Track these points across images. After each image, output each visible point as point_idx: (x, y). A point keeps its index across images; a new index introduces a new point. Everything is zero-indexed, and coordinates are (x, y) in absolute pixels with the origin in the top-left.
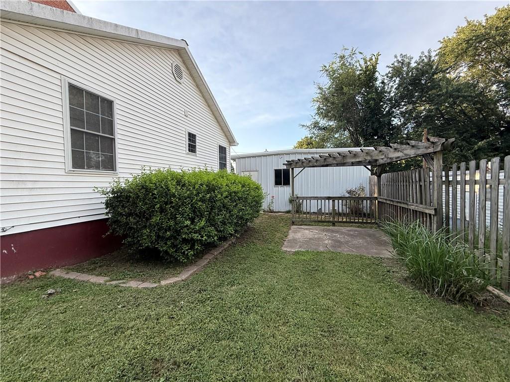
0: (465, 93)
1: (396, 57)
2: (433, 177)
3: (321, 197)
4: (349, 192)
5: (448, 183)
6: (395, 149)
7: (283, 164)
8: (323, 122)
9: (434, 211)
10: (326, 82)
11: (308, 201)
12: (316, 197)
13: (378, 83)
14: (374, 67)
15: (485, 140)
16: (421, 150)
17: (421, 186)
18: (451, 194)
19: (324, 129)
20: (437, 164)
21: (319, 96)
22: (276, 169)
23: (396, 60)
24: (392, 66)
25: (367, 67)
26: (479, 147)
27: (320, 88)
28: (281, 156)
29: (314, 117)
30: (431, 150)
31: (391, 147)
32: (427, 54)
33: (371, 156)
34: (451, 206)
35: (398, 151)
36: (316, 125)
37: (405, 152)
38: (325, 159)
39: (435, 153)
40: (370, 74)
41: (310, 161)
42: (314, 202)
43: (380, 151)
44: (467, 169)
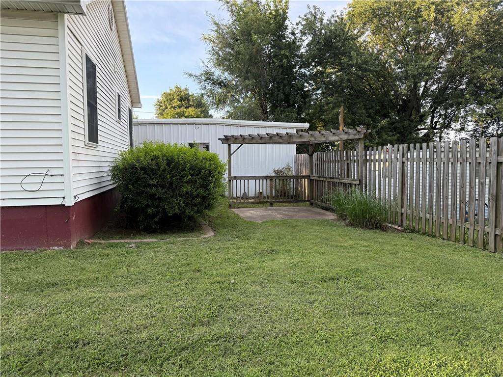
0: (371, 67)
1: (309, 7)
2: (357, 156)
3: (259, 177)
4: (276, 172)
5: (367, 161)
6: (334, 134)
7: (219, 139)
8: (219, 73)
9: (358, 182)
10: (227, 19)
11: (246, 181)
12: (254, 177)
13: (288, 32)
14: (285, 13)
15: (386, 119)
16: (351, 136)
17: (348, 164)
18: (368, 169)
19: (221, 84)
20: (360, 147)
21: (214, 34)
22: (190, 142)
23: (309, 11)
24: (305, 18)
25: (277, 11)
26: (382, 126)
27: (217, 24)
28: (198, 126)
29: (206, 64)
30: (357, 137)
31: (331, 132)
32: (339, 14)
33: (315, 138)
34: (368, 179)
35: (336, 135)
36: (208, 76)
37: (341, 136)
38: (271, 137)
39: (360, 139)
40: (279, 20)
41: (253, 138)
42: (252, 182)
43: (322, 134)
44: (377, 150)
